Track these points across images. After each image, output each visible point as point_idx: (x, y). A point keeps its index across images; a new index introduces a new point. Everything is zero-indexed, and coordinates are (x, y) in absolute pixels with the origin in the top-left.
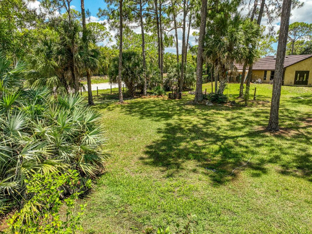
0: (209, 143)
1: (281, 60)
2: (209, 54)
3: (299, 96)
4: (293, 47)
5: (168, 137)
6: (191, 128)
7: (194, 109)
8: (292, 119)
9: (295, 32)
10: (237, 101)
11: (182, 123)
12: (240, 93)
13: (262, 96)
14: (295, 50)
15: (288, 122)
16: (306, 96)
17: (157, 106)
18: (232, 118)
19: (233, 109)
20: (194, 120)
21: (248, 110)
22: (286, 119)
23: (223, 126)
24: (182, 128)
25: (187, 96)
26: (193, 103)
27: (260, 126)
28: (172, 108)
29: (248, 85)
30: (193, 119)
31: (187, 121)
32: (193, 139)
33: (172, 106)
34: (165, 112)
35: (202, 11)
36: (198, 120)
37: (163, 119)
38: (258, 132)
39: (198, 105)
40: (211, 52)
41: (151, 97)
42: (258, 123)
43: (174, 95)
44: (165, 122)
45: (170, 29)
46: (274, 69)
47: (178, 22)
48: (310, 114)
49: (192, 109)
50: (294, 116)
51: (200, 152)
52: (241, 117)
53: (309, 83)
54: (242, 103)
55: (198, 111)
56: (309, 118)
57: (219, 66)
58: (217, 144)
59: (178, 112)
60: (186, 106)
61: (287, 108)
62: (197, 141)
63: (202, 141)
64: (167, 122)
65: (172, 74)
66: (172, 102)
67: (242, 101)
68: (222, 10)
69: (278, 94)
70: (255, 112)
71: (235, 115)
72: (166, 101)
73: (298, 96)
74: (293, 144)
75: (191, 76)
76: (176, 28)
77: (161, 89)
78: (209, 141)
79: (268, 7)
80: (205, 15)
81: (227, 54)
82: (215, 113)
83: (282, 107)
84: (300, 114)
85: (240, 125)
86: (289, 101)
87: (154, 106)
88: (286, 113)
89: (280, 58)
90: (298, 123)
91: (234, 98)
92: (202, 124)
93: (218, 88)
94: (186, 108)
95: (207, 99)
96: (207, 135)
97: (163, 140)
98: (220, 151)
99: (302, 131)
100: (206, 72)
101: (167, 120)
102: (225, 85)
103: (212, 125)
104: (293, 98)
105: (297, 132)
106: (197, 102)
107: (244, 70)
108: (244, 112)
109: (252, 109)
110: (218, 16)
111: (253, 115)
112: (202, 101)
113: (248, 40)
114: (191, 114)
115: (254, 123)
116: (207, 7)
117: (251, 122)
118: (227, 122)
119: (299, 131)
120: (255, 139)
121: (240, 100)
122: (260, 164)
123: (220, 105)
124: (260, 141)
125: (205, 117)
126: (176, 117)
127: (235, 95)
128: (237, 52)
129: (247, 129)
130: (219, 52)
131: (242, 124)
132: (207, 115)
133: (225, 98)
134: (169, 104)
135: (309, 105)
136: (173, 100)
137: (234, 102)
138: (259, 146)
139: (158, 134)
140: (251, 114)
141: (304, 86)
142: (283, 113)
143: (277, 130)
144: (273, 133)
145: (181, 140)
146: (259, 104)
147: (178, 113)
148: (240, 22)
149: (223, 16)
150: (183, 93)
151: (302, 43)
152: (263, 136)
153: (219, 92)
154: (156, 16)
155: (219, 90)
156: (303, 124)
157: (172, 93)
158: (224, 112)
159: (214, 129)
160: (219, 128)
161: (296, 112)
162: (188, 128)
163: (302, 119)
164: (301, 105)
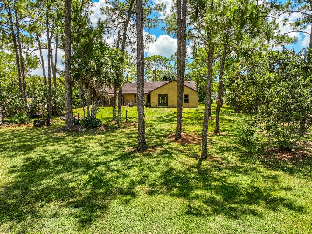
0: (78, 174)
1: (141, 84)
2: (77, 77)
3: (163, 116)
4: (155, 75)
5: (24, 176)
6: (57, 159)
7: (64, 136)
8: (158, 137)
9: (155, 63)
10: (111, 124)
11: (48, 155)
12: (114, 116)
13: (134, 117)
14: (157, 78)
15: (155, 140)
16: (167, 116)
17: (16, 137)
18: (105, 142)
19: (107, 132)
20: (63, 149)
21: (121, 132)
22: (153, 138)
23: (95, 151)
24: (46, 161)
25: (58, 122)
26: (64, 129)
27: (131, 148)
28: (37, 138)
29: (120, 107)
30: (61, 148)
31: (54, 152)
32: (59, 172)
33: (36, 135)
34: (26, 143)
35: (66, 33)
36: (68, 148)
37: (21, 153)
38: (129, 153)
39: (69, 131)
40: (79, 75)
41: (9, 127)
42: (130, 144)
43: (40, 122)
44: (23, 157)
45: (34, 49)
46: (137, 92)
47: (44, 42)
48: (171, 130)
49: (63, 136)
50: (159, 134)
51: (67, 188)
52: (114, 140)
53: (169, 104)
54: (115, 125)
55: (69, 138)
56: (170, 134)
57: (89, 90)
58: (87, 174)
59: (44, 142)
60: (55, 134)
61: (154, 127)
62: (64, 175)
63: (70, 173)
64: (26, 156)
65: (39, 99)
66: (38, 130)
67: (115, 124)
68: (87, 35)
69: (142, 115)
70: (128, 134)
71: (109, 138)
72: (31, 129)
73: (161, 116)
74: (158, 161)
75: (62, 100)
76: (40, 48)
77: (24, 116)
78: (78, 172)
79: (130, 38)
80: (69, 38)
81: (95, 78)
82: (88, 138)
83: (150, 127)
84: (163, 132)
85: (113, 149)
86: (156, 121)
87: (12, 137)
88: (153, 132)
89: (141, 82)
90: (162, 140)
91: (109, 121)
92: (72, 153)
93: (90, 112)
94: (55, 136)
95: (79, 124)
96: (77, 165)
97: (16, 182)
98: (89, 181)
99: (166, 147)
100: (80, 96)
101: (26, 154)
102: (97, 109)
103: (83, 152)
104: (159, 118)
105: (161, 149)
106: (68, 129)
107: (115, 94)
108: (117, 134)
109: (125, 130)
110: (83, 40)
111: (126, 137)
112: (74, 126)
113: (114, 66)
114: (59, 143)
115: (126, 145)
116: (70, 30)
117: (123, 144)
118: (99, 147)
119: (163, 148)
120: (126, 161)
121: (114, 122)
122: (130, 188)
123: (93, 129)
124: (131, 162)
125: (76, 144)
126: (40, 148)
127: (110, 118)
128: (105, 76)
129: (119, 153)
130: (87, 76)
131: (115, 147)
132: (78, 142)
133: (99, 121)
134: (34, 133)
135: (170, 123)
136: (39, 128)
137: (107, 126)
138: (129, 168)
139: (10, 175)
140: (123, 136)
141: (165, 107)
142: (150, 132)
143: (145, 149)
144: (142, 152)
145: (43, 176)
146: (131, 125)
147: (44, 144)
148: (105, 48)
149: (88, 41)
150: (53, 120)
151: (161, 72)
152: (134, 157)
153: (91, 116)
154: (11, 32)
155: (91, 114)
156: (166, 140)
157: (39, 119)
158: (97, 137)
159: (85, 157)
160: (90, 155)
161: (161, 130)
162: (54, 159)
163: (165, 136)
164: (165, 124)
